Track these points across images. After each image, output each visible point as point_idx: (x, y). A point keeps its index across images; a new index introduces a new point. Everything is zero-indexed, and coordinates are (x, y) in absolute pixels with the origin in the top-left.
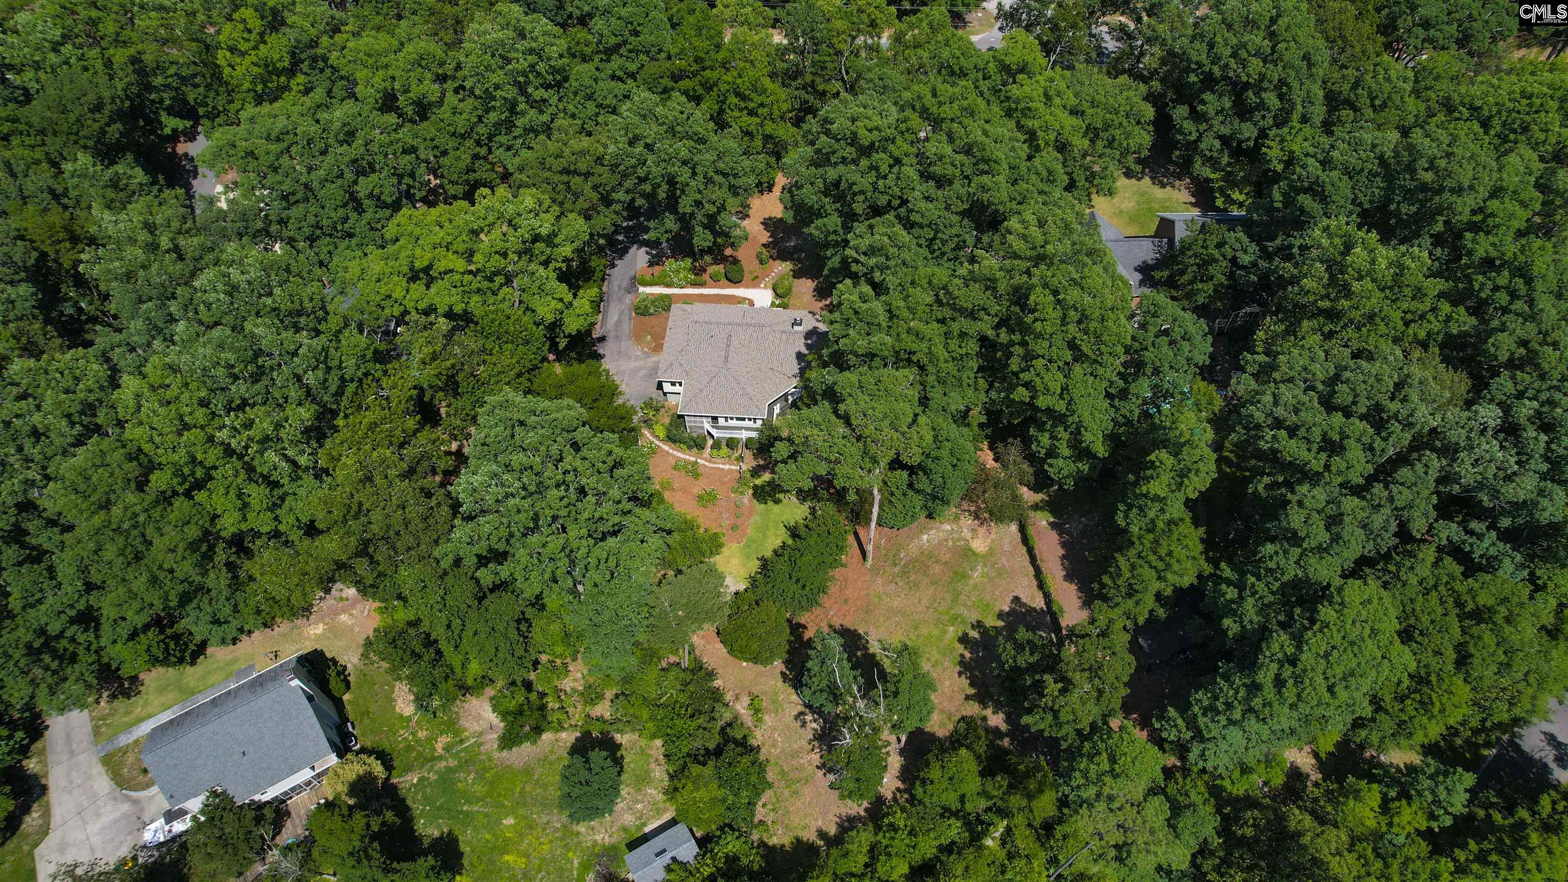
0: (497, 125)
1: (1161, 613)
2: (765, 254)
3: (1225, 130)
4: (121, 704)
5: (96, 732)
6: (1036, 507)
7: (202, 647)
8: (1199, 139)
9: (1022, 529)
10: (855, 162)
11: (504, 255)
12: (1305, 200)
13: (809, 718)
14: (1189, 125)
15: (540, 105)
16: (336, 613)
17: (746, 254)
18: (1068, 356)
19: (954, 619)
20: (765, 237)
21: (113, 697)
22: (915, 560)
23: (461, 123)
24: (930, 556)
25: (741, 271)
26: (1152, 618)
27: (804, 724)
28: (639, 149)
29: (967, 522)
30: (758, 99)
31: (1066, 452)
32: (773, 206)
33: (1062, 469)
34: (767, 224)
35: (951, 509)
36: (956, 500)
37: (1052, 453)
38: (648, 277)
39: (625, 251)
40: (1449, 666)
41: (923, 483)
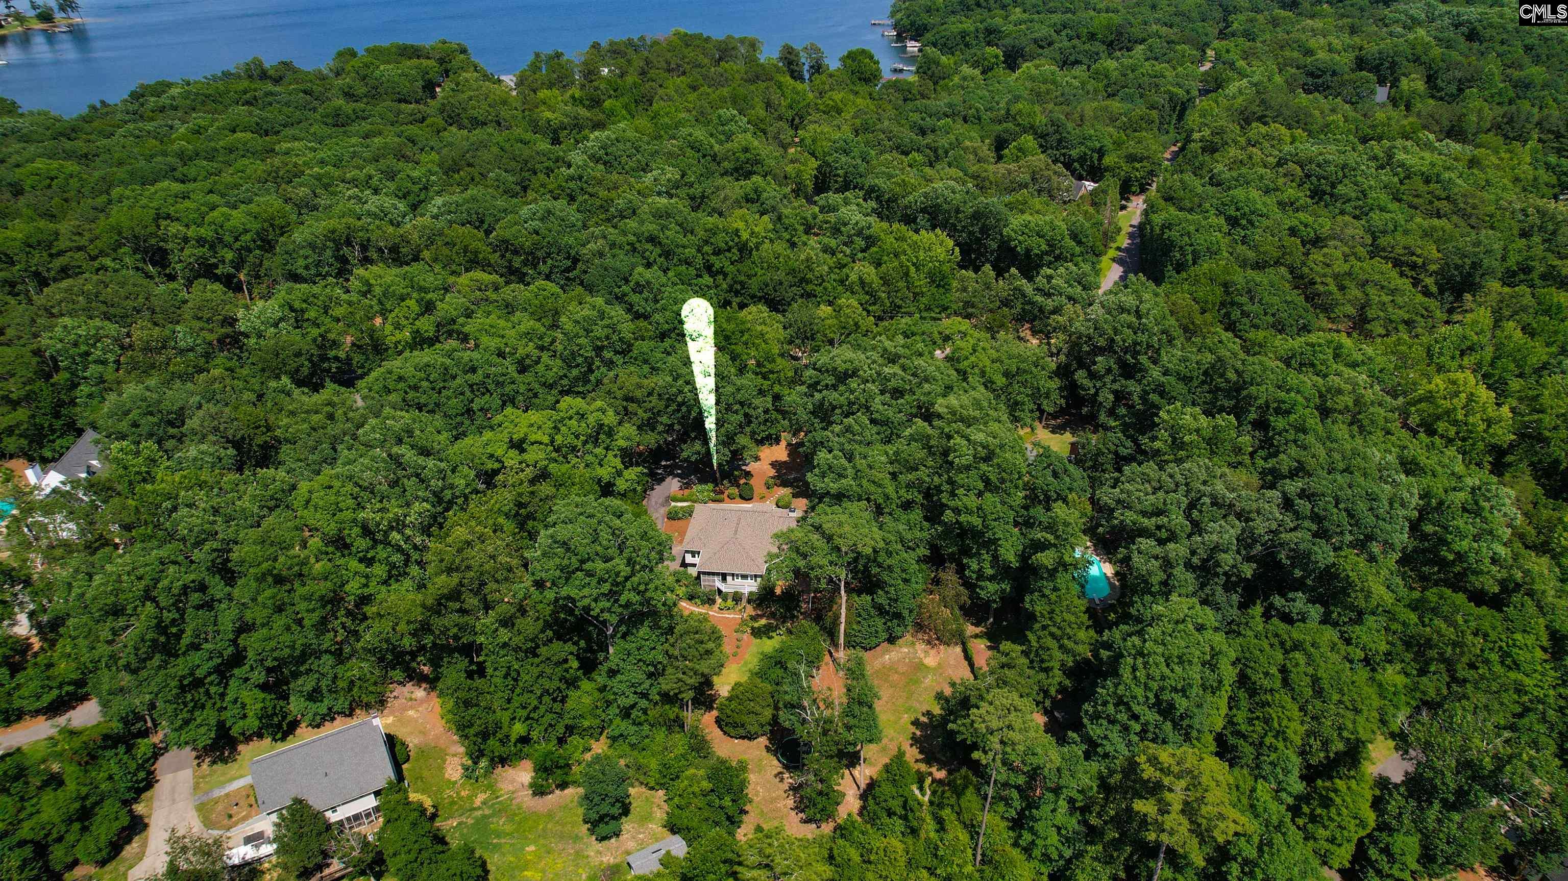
0: (577, 379)
1: (1067, 682)
2: (771, 481)
3: (1116, 386)
4: (219, 767)
5: (196, 787)
6: (976, 636)
7: (294, 725)
8: (1096, 394)
9: (965, 651)
10: (835, 387)
11: (577, 437)
12: (1154, 397)
13: (786, 775)
14: (1086, 382)
15: (610, 364)
16: (405, 709)
17: (757, 484)
19: (908, 710)
20: (772, 472)
21: (214, 762)
22: (877, 671)
23: (550, 376)
24: (890, 669)
25: (751, 489)
26: (1062, 690)
27: (782, 780)
28: (680, 382)
29: (921, 647)
30: (769, 366)
31: (990, 572)
32: (780, 453)
33: (990, 590)
34: (773, 464)
35: (908, 637)
36: (909, 620)
37: (980, 575)
38: (679, 496)
39: (662, 480)
40: (1278, 684)
41: (881, 597)
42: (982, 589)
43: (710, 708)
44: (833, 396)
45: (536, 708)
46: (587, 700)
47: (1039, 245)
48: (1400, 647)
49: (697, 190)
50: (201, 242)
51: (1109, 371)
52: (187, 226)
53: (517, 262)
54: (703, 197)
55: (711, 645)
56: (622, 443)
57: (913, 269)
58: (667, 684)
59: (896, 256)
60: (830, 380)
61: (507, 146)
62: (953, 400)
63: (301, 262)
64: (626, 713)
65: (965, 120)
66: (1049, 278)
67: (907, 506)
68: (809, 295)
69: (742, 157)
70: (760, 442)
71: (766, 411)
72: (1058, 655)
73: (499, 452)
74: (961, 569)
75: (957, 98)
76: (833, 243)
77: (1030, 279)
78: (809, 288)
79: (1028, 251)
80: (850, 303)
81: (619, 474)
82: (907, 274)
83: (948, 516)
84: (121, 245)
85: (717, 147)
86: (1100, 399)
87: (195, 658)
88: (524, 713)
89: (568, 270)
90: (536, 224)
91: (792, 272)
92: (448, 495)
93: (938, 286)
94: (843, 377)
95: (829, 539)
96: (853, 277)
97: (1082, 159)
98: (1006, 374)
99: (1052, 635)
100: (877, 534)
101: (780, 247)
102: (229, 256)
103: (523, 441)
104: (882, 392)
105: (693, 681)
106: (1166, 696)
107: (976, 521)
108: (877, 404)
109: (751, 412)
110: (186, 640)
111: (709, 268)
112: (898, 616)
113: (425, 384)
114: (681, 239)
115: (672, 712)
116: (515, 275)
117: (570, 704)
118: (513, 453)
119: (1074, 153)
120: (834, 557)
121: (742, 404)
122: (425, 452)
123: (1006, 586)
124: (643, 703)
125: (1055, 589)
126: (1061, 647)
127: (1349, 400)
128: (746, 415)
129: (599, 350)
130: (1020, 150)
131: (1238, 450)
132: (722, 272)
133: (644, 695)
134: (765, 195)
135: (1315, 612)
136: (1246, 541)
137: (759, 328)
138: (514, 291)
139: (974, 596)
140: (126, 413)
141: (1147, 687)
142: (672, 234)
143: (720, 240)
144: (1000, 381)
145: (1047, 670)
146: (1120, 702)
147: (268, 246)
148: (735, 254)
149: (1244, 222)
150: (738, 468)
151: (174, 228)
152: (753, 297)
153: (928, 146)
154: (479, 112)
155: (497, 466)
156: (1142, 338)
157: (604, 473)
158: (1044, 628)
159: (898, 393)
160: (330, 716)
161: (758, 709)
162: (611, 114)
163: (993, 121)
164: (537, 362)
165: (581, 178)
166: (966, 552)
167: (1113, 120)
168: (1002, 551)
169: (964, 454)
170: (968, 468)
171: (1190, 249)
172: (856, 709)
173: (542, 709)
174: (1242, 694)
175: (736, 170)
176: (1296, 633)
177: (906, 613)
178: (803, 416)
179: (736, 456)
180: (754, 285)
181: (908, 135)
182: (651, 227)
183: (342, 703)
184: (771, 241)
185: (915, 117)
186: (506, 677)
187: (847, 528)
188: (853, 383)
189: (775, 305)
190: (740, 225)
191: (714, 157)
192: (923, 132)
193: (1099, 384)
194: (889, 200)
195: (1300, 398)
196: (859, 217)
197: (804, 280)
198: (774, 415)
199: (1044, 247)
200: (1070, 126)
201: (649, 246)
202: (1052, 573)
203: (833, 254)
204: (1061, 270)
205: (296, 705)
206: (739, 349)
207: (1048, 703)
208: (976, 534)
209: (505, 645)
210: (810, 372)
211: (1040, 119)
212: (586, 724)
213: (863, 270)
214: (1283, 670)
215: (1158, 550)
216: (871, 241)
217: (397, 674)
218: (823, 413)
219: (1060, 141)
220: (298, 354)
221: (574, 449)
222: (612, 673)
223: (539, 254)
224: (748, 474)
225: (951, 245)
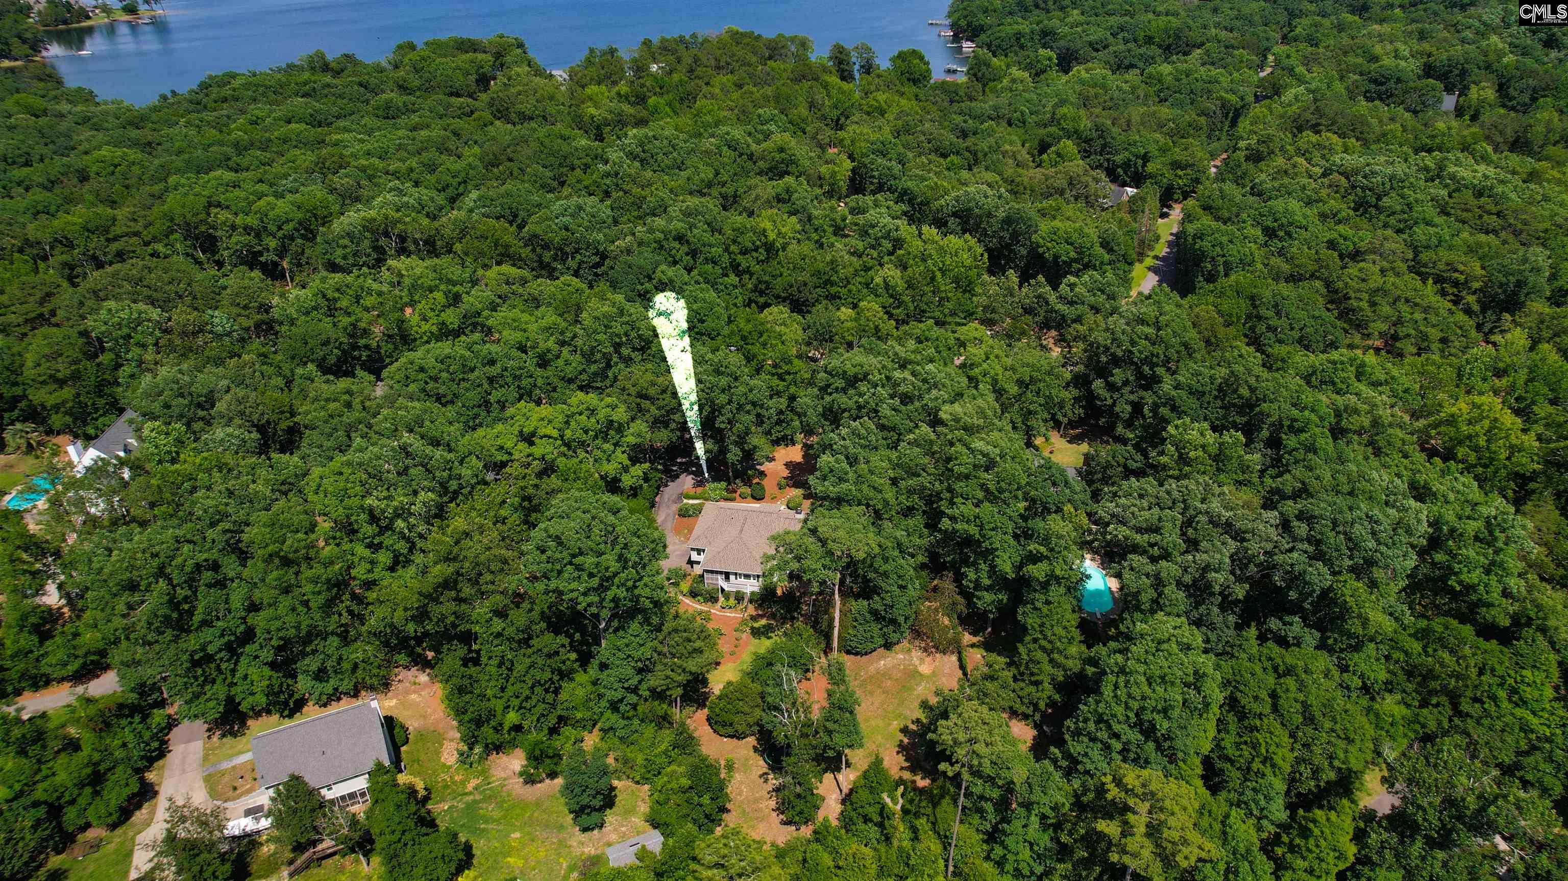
0: (595, 374)
1: (1057, 697)
2: (783, 482)
3: (1133, 397)
4: (228, 740)
5: (206, 758)
6: (973, 646)
7: (300, 705)
8: (1114, 404)
9: (960, 660)
10: (844, 391)
11: (586, 432)
12: (1164, 411)
13: (771, 776)
14: (1104, 393)
15: (628, 361)
16: (407, 692)
17: (769, 484)
18: (980, 494)
19: (898, 716)
20: (786, 473)
21: (224, 736)
22: (871, 677)
23: (570, 371)
24: (884, 675)
25: (763, 489)
26: (1052, 704)
27: (766, 780)
29: (916, 655)
30: (786, 368)
31: (986, 582)
32: (795, 454)
33: (987, 600)
34: (788, 465)
35: (905, 644)
36: (905, 627)
37: (978, 585)
38: (692, 493)
39: (677, 477)
40: (1267, 710)
41: (877, 603)
42: (979, 598)
43: (702, 705)
44: (843, 400)
45: (527, 698)
46: (581, 692)
47: (1067, 252)
48: (1402, 677)
49: (729, 190)
50: (247, 229)
51: (1126, 383)
52: (236, 214)
53: (547, 256)
54: (735, 196)
55: (698, 644)
56: (631, 439)
57: (939, 275)
58: (654, 681)
59: (924, 260)
60: (840, 383)
61: (547, 141)
62: (957, 408)
63: (339, 252)
64: (614, 706)
65: (1010, 124)
66: (1072, 286)
67: (908, 512)
68: (833, 298)
69: (778, 156)
70: (776, 442)
71: (781, 412)
72: (1047, 668)
73: (509, 445)
74: (958, 578)
75: (1003, 100)
76: (860, 246)
77: (1055, 288)
78: (833, 290)
79: (1056, 257)
80: (872, 307)
81: (626, 469)
82: (933, 279)
83: (945, 523)
84: (172, 232)
85: (754, 147)
86: (1117, 409)
87: (208, 634)
88: (516, 702)
89: (597, 265)
90: (567, 219)
91: (818, 273)
92: (453, 485)
93: (964, 292)
94: (852, 381)
95: (823, 542)
96: (878, 280)
97: (1126, 165)
98: (1020, 383)
99: (1043, 648)
100: (872, 539)
101: (807, 248)
102: (273, 243)
103: (533, 434)
104: (892, 397)
105: (682, 678)
106: (1147, 716)
107: (973, 530)
108: (885, 410)
109: (764, 412)
110: (197, 618)
111: (735, 267)
112: (893, 622)
113: (444, 375)
114: (707, 237)
115: (661, 708)
116: (546, 270)
117: (563, 696)
118: (522, 446)
119: (1119, 159)
120: (827, 561)
121: (754, 404)
122: (435, 443)
123: (1003, 597)
124: (632, 698)
125: (1048, 603)
126: (1051, 661)
127: (1366, 422)
128: (758, 415)
129: (617, 346)
130: (1059, 154)
131: (1245, 468)
132: (748, 271)
133: (634, 690)
134: (796, 195)
135: (1311, 638)
136: (1240, 561)
137: (778, 329)
138: (544, 286)
139: (970, 603)
140: (160, 394)
141: (1127, 707)
142: (700, 233)
143: (747, 240)
144: (1014, 390)
145: (1036, 683)
146: (1100, 720)
147: (310, 235)
148: (762, 254)
149: (1281, 233)
150: (753, 467)
151: (224, 215)
152: (777, 297)
153: (967, 149)
154: (527, 106)
155: (505, 458)
156: (1159, 350)
157: (610, 468)
158: (1035, 640)
159: (906, 399)
160: (335, 696)
161: (747, 709)
162: (655, 111)
163: (1038, 124)
164: (558, 357)
165: (617, 174)
166: (965, 562)
167: (1161, 126)
168: (998, 561)
169: (964, 461)
170: (967, 477)
171: (1222, 260)
172: (837, 714)
173: (534, 699)
174: (1231, 718)
175: (770, 169)
176: (1290, 658)
177: (901, 620)
178: (813, 417)
179: (748, 456)
180: (779, 285)
181: (949, 138)
182: (678, 226)
183: (346, 685)
184: (799, 241)
185: (958, 119)
186: (500, 665)
187: (841, 533)
188: (863, 387)
189: (798, 306)
190: (768, 225)
191: (751, 157)
192: (964, 134)
193: (1115, 396)
194: (921, 203)
195: (1313, 417)
196: (888, 219)
197: (828, 282)
198: (790, 416)
199: (1073, 254)
200: (1115, 130)
201: (676, 245)
202: (1045, 586)
203: (860, 256)
204: (1086, 278)
205: (303, 684)
206: (755, 349)
207: (1037, 717)
208: (973, 543)
209: (499, 635)
210: (822, 375)
211: (1086, 124)
212: (579, 715)
213: (890, 273)
214: (1274, 695)
215: (1150, 568)
216: (898, 243)
217: (402, 658)
218: (833, 416)
219: (1104, 146)
220: (326, 343)
221: (582, 444)
222: (603, 666)
223: (568, 249)
224: (762, 474)
225: (980, 250)
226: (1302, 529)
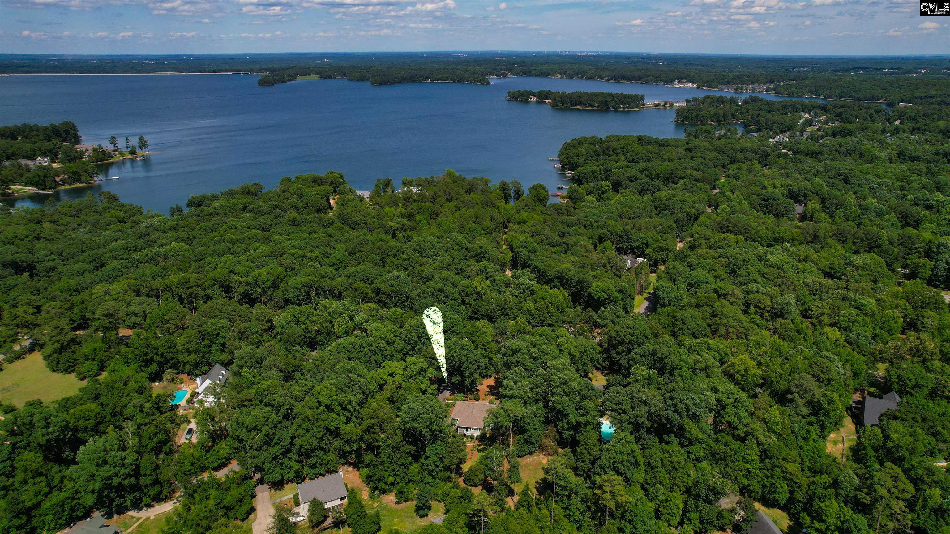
2: (487, 393)
4: (278, 492)
5: (269, 498)
7: (304, 478)
10: (512, 355)
11: (413, 372)
12: (631, 362)
14: (615, 356)
17: (481, 394)
18: (563, 393)
19: (534, 478)
20: (488, 390)
21: (276, 490)
22: (525, 465)
23: (400, 348)
24: (529, 464)
25: (479, 396)
28: (452, 352)
29: (541, 457)
30: (488, 346)
31: (566, 427)
32: (491, 382)
33: (567, 434)
34: (488, 386)
35: (537, 453)
36: (537, 445)
37: (563, 429)
38: (450, 397)
39: (443, 392)
40: (659, 465)
41: (526, 436)
42: (564, 434)
43: (461, 476)
44: (511, 359)
45: (398, 471)
46: (416, 470)
47: (603, 296)
48: (709, 455)
49: (459, 267)
50: (247, 284)
51: (623, 351)
52: (241, 277)
53: (383, 298)
54: (461, 269)
55: (462, 448)
56: (429, 375)
57: (550, 305)
58: (447, 462)
59: (543, 299)
60: (510, 353)
61: (376, 242)
62: (554, 362)
63: (291, 295)
64: (430, 474)
65: (585, 227)
66: (603, 312)
67: (537, 401)
68: (505, 315)
69: (480, 250)
70: (483, 377)
71: (486, 364)
72: (587, 456)
73: (385, 377)
74: (556, 426)
75: (582, 215)
76: (517, 292)
77: (597, 313)
78: (506, 312)
79: (599, 298)
80: (522, 321)
81: (429, 387)
82: (547, 307)
83: (550, 403)
84: (215, 285)
85: (468, 245)
86: (621, 362)
87: (277, 448)
88: (392, 473)
89: (405, 302)
90: (392, 282)
91: (499, 305)
92: (367, 392)
93: (561, 312)
94: (515, 352)
95: (506, 411)
96: (524, 308)
97: (638, 248)
98: (581, 352)
99: (585, 448)
100: (524, 410)
101: (495, 294)
102: (260, 290)
103: (393, 373)
104: (530, 358)
105: (456, 461)
106: (616, 465)
107: (560, 406)
108: (528, 363)
109: (480, 364)
110: (275, 440)
111: (463, 302)
112: (532, 443)
113: (353, 350)
114: (453, 290)
115: (447, 474)
116: (383, 304)
117: (410, 471)
118: (390, 378)
119: (635, 244)
120: (508, 418)
121: (476, 361)
122: (359, 376)
123: (572, 432)
124: (437, 470)
125: (586, 431)
126: (588, 453)
127: (703, 365)
128: (478, 365)
129: (419, 338)
130: (604, 248)
131: (658, 383)
132: (469, 303)
133: (437, 466)
134: (488, 270)
135: (676, 441)
136: (650, 415)
137: (484, 330)
138: (384, 312)
139: (561, 436)
140: (243, 358)
141: (610, 462)
142: (449, 288)
143: (469, 290)
144: (578, 355)
145: (584, 462)
146: (602, 468)
147: (275, 286)
148: (475, 297)
149: (696, 285)
150: (474, 387)
151: (236, 277)
152: (482, 315)
153: (564, 243)
154: (357, 219)
155: (384, 382)
156: (634, 338)
157: (423, 386)
158: (582, 445)
159: (535, 359)
160: (316, 476)
161: (479, 474)
162: (419, 223)
163: (598, 227)
164: (394, 342)
165: (409, 259)
166: (559, 420)
167: (655, 228)
168: (570, 418)
169: (556, 381)
170: (557, 387)
171: (667, 299)
172: (513, 469)
173: (401, 471)
174: (649, 469)
175: (476, 255)
176: (668, 447)
177: (535, 442)
178: (500, 366)
179: (473, 382)
180: (482, 310)
181: (556, 238)
182: (440, 285)
183: (323, 470)
184: (490, 291)
185: (560, 227)
186: (389, 457)
187: (512, 408)
188: (519, 355)
189: (491, 319)
190: (478, 284)
191: (467, 249)
192: (562, 235)
193: (620, 356)
194: (543, 272)
195: (684, 364)
196: (528, 281)
197: (503, 308)
198: (489, 366)
199: (606, 296)
200: (633, 232)
201: (439, 293)
202: (585, 425)
203: (517, 297)
204: (608, 309)
205: (306, 470)
206: (475, 338)
207: (585, 475)
208: (560, 412)
209: (388, 446)
210: (503, 349)
211: (619, 228)
212: (415, 479)
213: (530, 305)
214: (662, 460)
215: (619, 417)
216: (533, 292)
217: (343, 461)
218: (508, 366)
219: (628, 239)
221: (411, 377)
222: (427, 458)
223: (392, 295)
224: (478, 390)
225: (567, 295)
226: (670, 402)
